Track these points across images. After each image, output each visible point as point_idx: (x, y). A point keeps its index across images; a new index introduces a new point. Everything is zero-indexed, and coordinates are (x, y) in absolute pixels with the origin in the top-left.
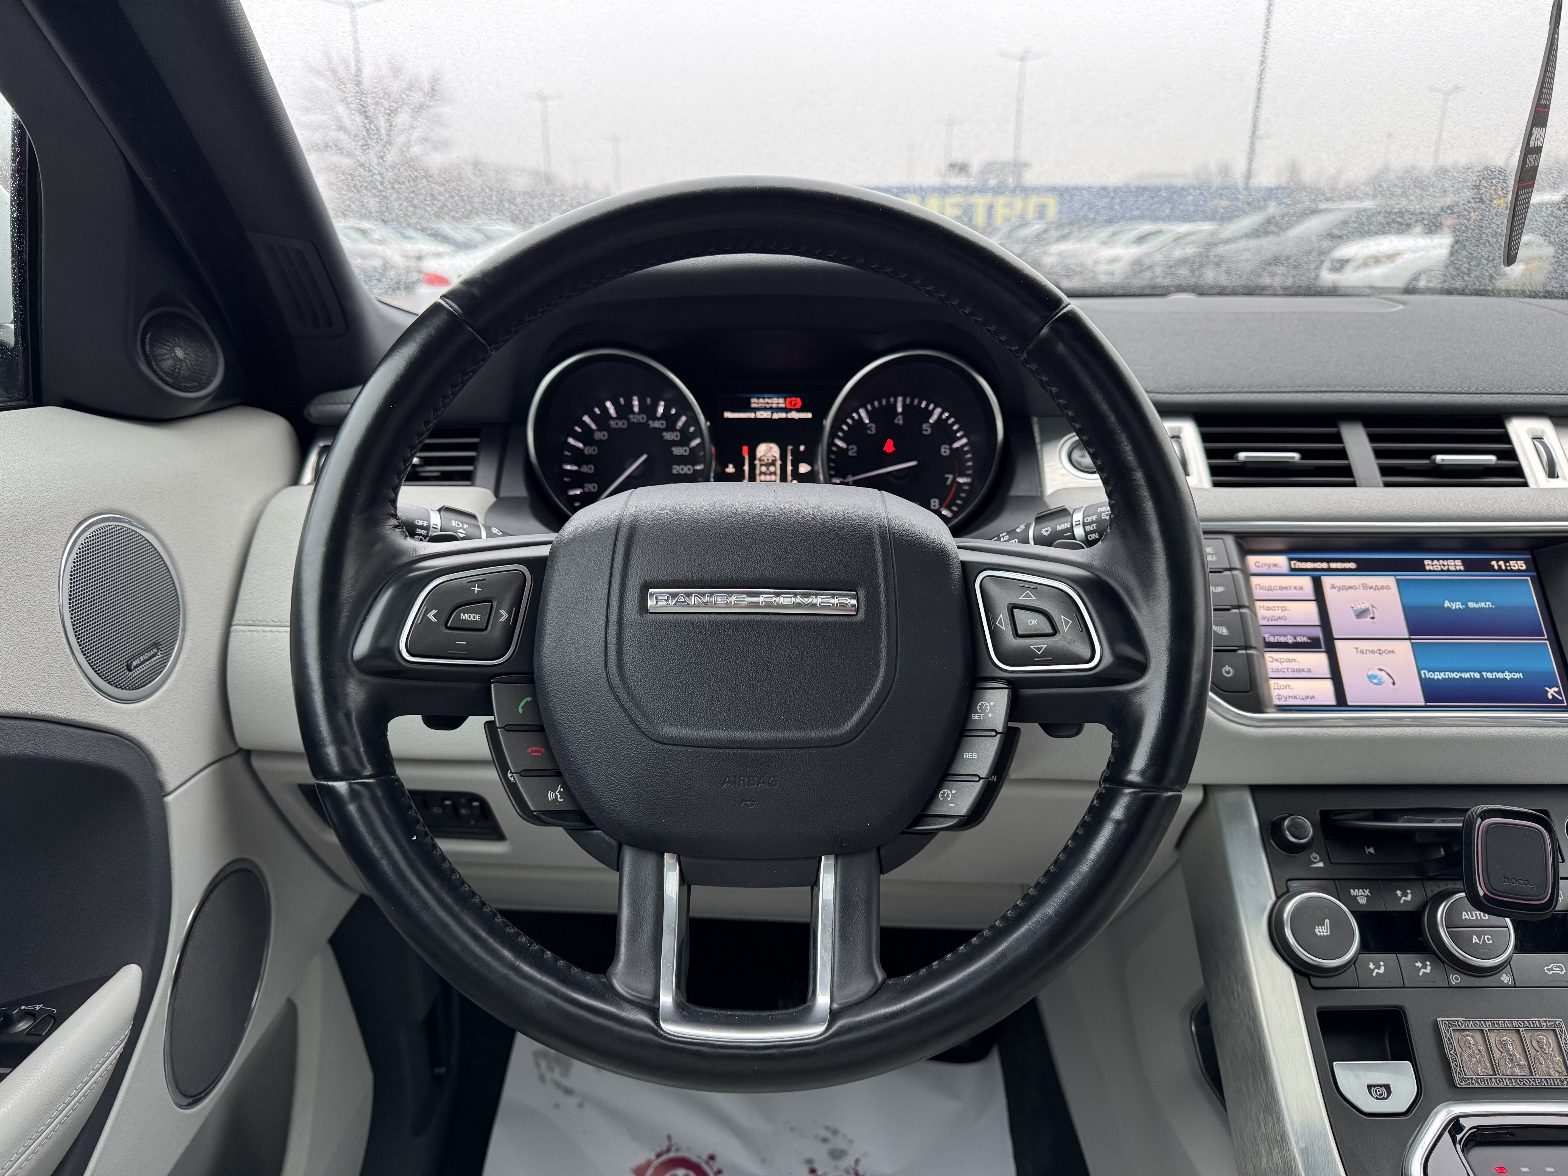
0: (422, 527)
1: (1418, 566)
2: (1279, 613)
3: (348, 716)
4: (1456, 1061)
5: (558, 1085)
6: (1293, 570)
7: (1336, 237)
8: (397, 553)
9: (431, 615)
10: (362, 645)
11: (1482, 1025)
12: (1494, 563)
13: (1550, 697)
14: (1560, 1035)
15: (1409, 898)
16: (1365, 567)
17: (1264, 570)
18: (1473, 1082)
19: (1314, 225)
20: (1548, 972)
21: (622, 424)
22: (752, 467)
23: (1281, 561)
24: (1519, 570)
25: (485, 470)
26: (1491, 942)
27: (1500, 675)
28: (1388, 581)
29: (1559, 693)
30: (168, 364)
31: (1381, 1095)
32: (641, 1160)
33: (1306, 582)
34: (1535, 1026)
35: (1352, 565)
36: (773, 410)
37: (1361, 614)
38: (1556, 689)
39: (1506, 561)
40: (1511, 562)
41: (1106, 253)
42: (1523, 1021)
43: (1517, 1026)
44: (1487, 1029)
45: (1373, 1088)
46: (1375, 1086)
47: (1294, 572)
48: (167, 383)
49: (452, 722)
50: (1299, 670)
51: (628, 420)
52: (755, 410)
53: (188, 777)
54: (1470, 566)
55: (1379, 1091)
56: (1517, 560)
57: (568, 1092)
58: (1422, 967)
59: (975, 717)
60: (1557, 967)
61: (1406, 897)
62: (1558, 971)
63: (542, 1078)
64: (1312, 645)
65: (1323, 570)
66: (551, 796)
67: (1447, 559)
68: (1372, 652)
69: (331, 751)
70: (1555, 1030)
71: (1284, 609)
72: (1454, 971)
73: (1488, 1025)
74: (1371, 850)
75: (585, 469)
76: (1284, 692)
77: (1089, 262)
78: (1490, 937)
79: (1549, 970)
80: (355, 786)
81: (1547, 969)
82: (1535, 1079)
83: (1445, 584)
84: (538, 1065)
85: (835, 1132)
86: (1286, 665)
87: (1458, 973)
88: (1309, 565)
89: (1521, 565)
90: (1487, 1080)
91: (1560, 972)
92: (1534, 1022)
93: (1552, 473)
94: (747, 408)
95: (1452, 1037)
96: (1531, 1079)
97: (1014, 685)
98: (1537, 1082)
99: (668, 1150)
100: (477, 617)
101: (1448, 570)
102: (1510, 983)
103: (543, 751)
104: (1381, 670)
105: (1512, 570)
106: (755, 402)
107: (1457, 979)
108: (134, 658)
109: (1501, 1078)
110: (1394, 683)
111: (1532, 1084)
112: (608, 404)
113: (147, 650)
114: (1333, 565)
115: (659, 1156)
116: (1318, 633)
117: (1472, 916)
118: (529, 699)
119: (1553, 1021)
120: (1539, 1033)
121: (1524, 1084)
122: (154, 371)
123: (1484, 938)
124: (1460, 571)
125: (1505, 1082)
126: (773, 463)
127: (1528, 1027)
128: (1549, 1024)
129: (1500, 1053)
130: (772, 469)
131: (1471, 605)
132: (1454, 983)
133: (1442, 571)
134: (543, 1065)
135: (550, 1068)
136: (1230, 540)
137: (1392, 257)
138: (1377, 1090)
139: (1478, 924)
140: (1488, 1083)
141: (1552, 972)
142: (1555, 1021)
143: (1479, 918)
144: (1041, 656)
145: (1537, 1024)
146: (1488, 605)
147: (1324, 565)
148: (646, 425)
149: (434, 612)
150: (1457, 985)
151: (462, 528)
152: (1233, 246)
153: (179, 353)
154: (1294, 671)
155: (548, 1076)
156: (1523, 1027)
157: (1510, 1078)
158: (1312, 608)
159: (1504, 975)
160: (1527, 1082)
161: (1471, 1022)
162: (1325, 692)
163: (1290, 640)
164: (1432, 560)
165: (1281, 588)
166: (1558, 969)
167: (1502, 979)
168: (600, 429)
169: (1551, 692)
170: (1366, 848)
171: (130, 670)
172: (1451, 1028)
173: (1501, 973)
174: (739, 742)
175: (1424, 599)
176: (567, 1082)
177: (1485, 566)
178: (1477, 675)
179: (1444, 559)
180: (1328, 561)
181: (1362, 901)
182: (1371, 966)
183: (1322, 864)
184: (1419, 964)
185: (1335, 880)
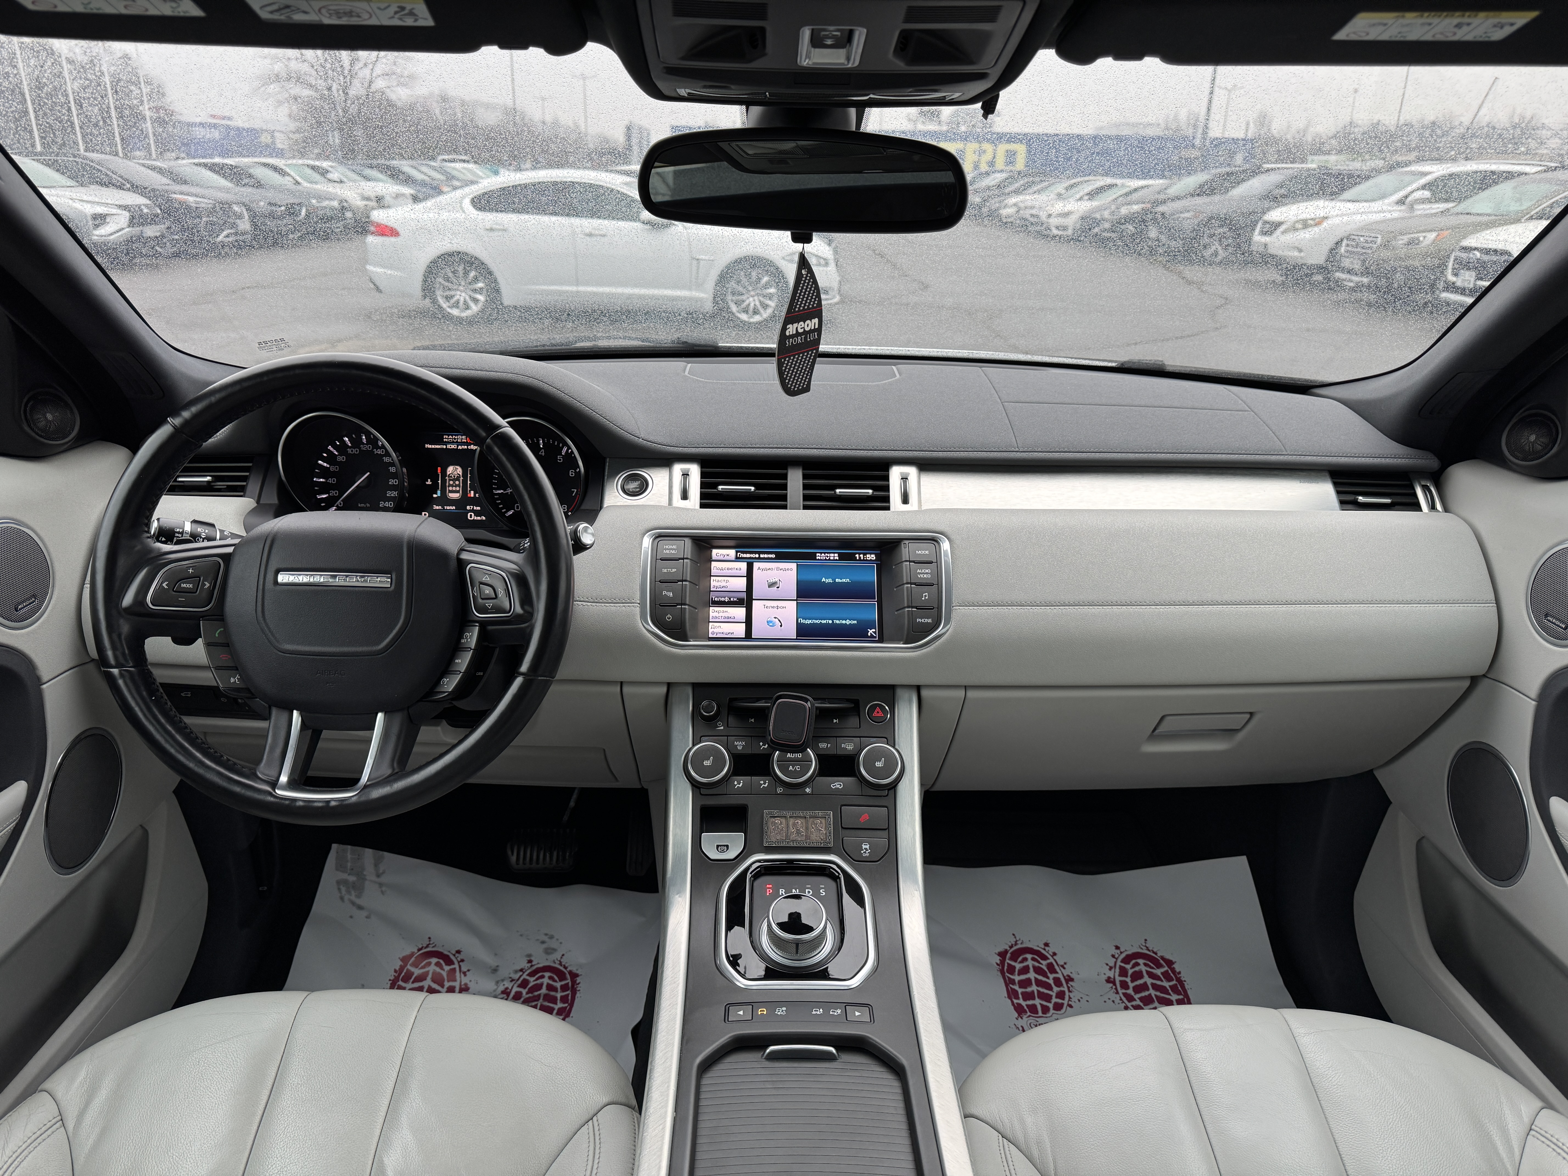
0: (179, 533)
1: (812, 557)
2: (723, 584)
3: (119, 636)
4: (767, 833)
5: (353, 903)
6: (739, 558)
7: (1275, 198)
8: (150, 550)
9: (164, 585)
10: (128, 599)
11: (787, 814)
12: (857, 556)
13: (869, 635)
14: (829, 820)
15: (766, 747)
16: (780, 557)
17: (721, 558)
18: (773, 843)
19: (1256, 185)
21: (355, 451)
22: (444, 481)
23: (732, 553)
24: (871, 560)
25: (253, 486)
26: (799, 770)
27: (844, 622)
28: (792, 566)
29: (875, 633)
30: (42, 424)
31: (722, 850)
32: (407, 952)
33: (743, 566)
34: (816, 815)
35: (773, 556)
36: (458, 443)
37: (771, 585)
38: (874, 630)
39: (865, 554)
40: (868, 556)
41: (1059, 207)
42: (810, 813)
43: (806, 815)
44: (788, 817)
45: (719, 847)
46: (721, 846)
47: (738, 559)
48: (41, 436)
49: (189, 641)
50: (728, 618)
51: (360, 448)
52: (446, 443)
53: (57, 674)
54: (842, 557)
55: (722, 848)
56: (871, 554)
57: (360, 908)
59: (463, 641)
60: (839, 784)
62: (838, 786)
63: (342, 899)
64: (738, 603)
65: (755, 558)
66: (232, 680)
67: (830, 553)
68: (773, 607)
69: (110, 653)
70: (827, 818)
71: (727, 581)
73: (790, 814)
74: (753, 720)
75: (330, 481)
76: (716, 630)
77: (1043, 216)
78: (799, 767)
80: (123, 672)
81: (833, 786)
82: (807, 842)
83: (826, 567)
84: (339, 889)
85: (552, 937)
86: (721, 614)
87: (782, 786)
88: (748, 556)
89: (873, 557)
92: (816, 813)
93: (905, 500)
94: (441, 442)
95: (768, 821)
96: (805, 842)
97: (483, 624)
99: (427, 946)
100: (191, 586)
101: (829, 559)
102: (808, 792)
103: (230, 657)
104: (775, 618)
105: (867, 560)
106: (446, 438)
108: (20, 604)
109: (789, 842)
110: (781, 626)
112: (346, 439)
113: (29, 599)
114: (762, 556)
115: (419, 950)
116: (744, 595)
118: (222, 629)
119: (826, 813)
120: (817, 819)
122: (33, 430)
123: (796, 767)
124: (836, 560)
126: (458, 479)
127: (812, 816)
128: (824, 815)
129: (793, 829)
130: (457, 483)
131: (837, 580)
132: (778, 792)
133: (826, 560)
134: (343, 889)
135: (349, 893)
136: (688, 542)
137: (1319, 222)
139: (795, 760)
140: (781, 844)
141: (835, 787)
142: (828, 813)
143: (796, 757)
144: (491, 609)
145: (818, 814)
146: (848, 580)
147: (757, 556)
148: (372, 451)
149: (166, 583)
150: (780, 794)
151: (204, 532)
152: (1178, 205)
153: (49, 416)
154: (725, 618)
155: (346, 897)
156: (810, 816)
157: (794, 842)
158: (744, 581)
161: (781, 813)
162: (739, 630)
163: (727, 599)
164: (821, 553)
165: (728, 569)
167: (805, 790)
168: (340, 455)
169: (871, 632)
170: (750, 719)
171: (17, 611)
172: (769, 816)
173: (805, 787)
174: (324, 653)
175: (811, 576)
176: (359, 901)
177: (851, 557)
178: (830, 622)
179: (828, 553)
180: (759, 553)
181: (740, 748)
182: (736, 783)
183: (722, 728)
184: (762, 782)
185: (728, 736)
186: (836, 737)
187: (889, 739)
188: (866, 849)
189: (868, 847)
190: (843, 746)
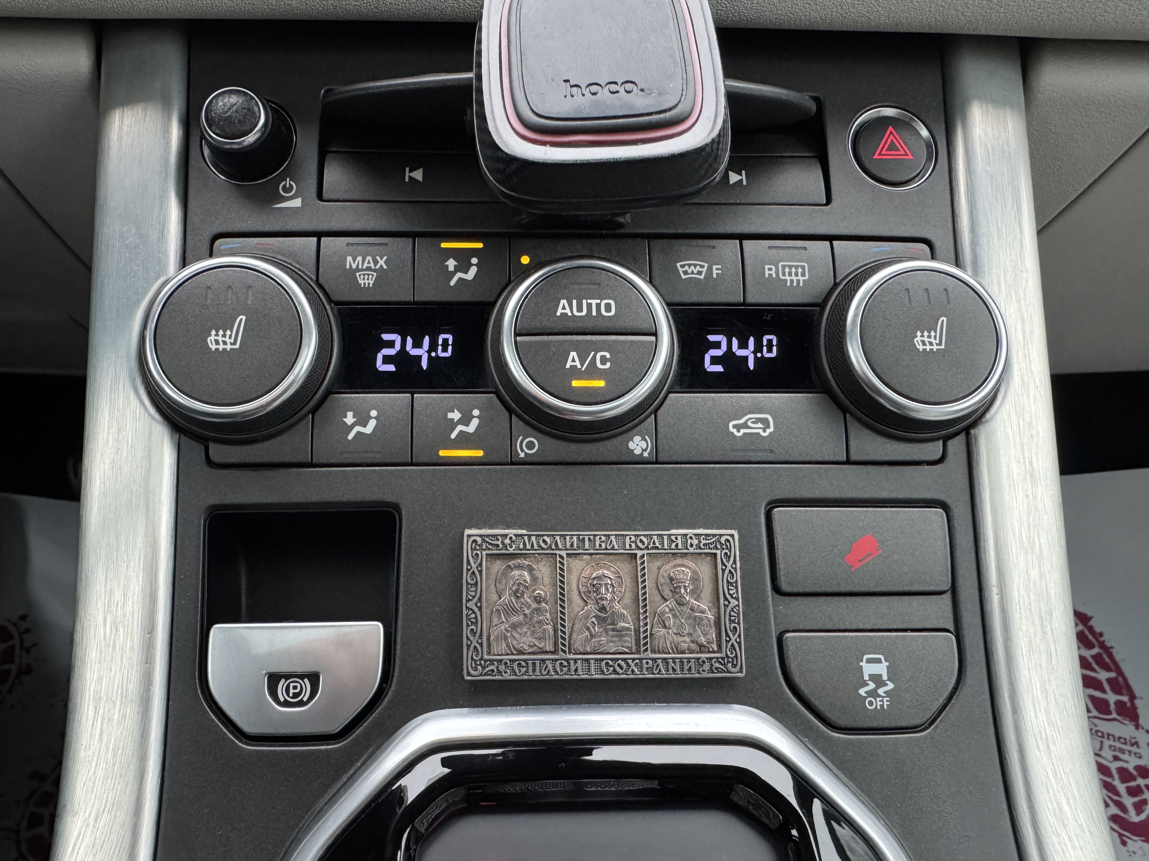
4: (476, 624)
11: (556, 544)
14: (723, 564)
15: (471, 274)
18: (502, 668)
20: (735, 431)
26: (608, 365)
31: (296, 695)
34: (673, 546)
42: (650, 536)
43: (633, 546)
44: (564, 553)
45: (283, 680)
46: (287, 676)
55: (295, 688)
58: (461, 422)
60: (757, 421)
61: (466, 272)
62: (757, 429)
70: (715, 554)
72: (528, 429)
73: (568, 544)
74: (418, 175)
78: (608, 356)
79: (738, 427)
81: (734, 426)
82: (641, 660)
87: (535, 433)
90: (534, 664)
91: (761, 431)
92: (673, 538)
95: (480, 572)
96: (633, 660)
98: (645, 666)
102: (646, 454)
107: (531, 445)
109: (567, 660)
111: (633, 671)
117: (580, 309)
119: (714, 535)
120: (679, 561)
121: (615, 672)
123: (594, 357)
125: (573, 668)
127: (657, 548)
128: (704, 542)
129: (582, 603)
132: (522, 455)
138: (292, 685)
139: (590, 325)
140: (534, 670)
141: (743, 431)
142: (721, 535)
143: (594, 313)
145: (679, 541)
150: (529, 460)
156: (647, 548)
157: (587, 660)
159: (637, 439)
160: (622, 668)
161: (533, 538)
166: (760, 425)
167: (631, 445)
170: (407, 169)
172: (484, 553)
173: (631, 433)
181: (366, 280)
182: (350, 419)
183: (297, 203)
184: (455, 415)
185: (319, 235)
186: (742, 237)
187: (937, 244)
188: (877, 679)
189: (882, 669)
190: (770, 271)
